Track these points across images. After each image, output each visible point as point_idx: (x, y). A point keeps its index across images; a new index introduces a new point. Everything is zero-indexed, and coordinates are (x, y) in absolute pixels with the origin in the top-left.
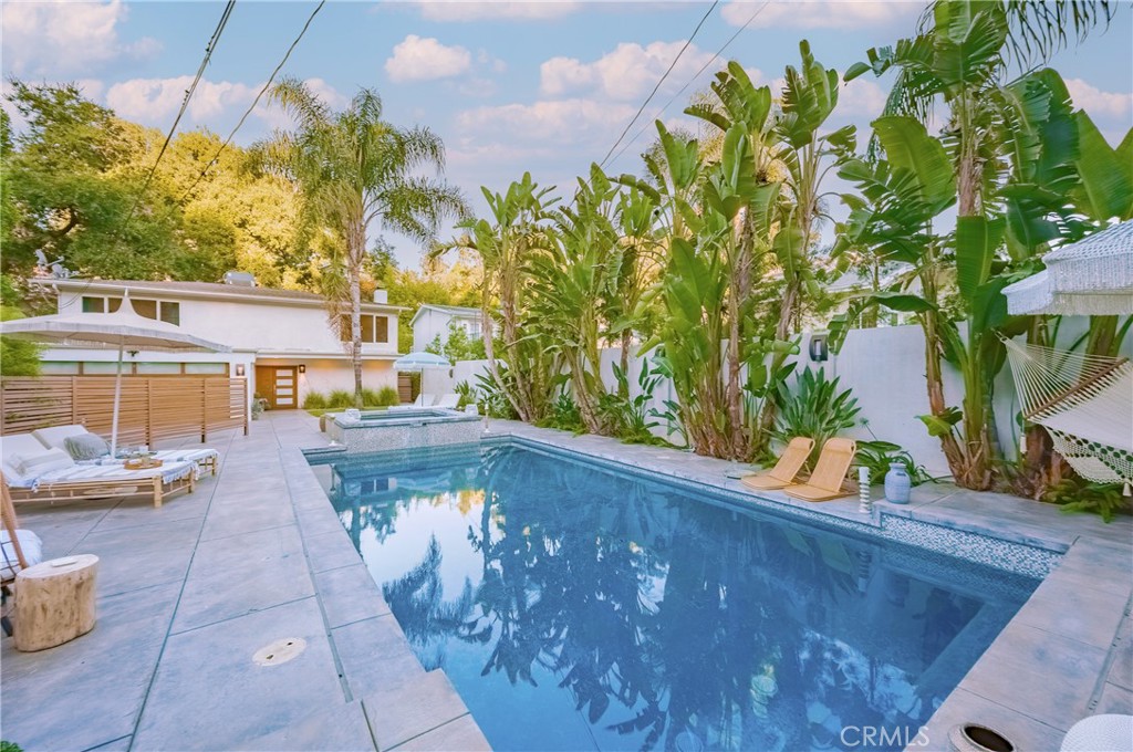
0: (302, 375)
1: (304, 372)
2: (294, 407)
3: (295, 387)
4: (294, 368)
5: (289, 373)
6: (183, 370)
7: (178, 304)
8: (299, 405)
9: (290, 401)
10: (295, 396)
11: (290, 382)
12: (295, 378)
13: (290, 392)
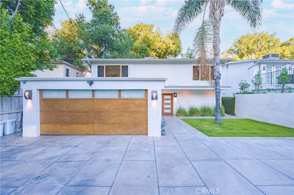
0: (175, 98)
1: (176, 97)
2: (171, 114)
3: (172, 104)
4: (171, 94)
5: (169, 97)
6: (120, 96)
7: (128, 66)
8: (174, 113)
9: (169, 111)
10: (172, 109)
11: (169, 102)
12: (172, 100)
13: (169, 106)
